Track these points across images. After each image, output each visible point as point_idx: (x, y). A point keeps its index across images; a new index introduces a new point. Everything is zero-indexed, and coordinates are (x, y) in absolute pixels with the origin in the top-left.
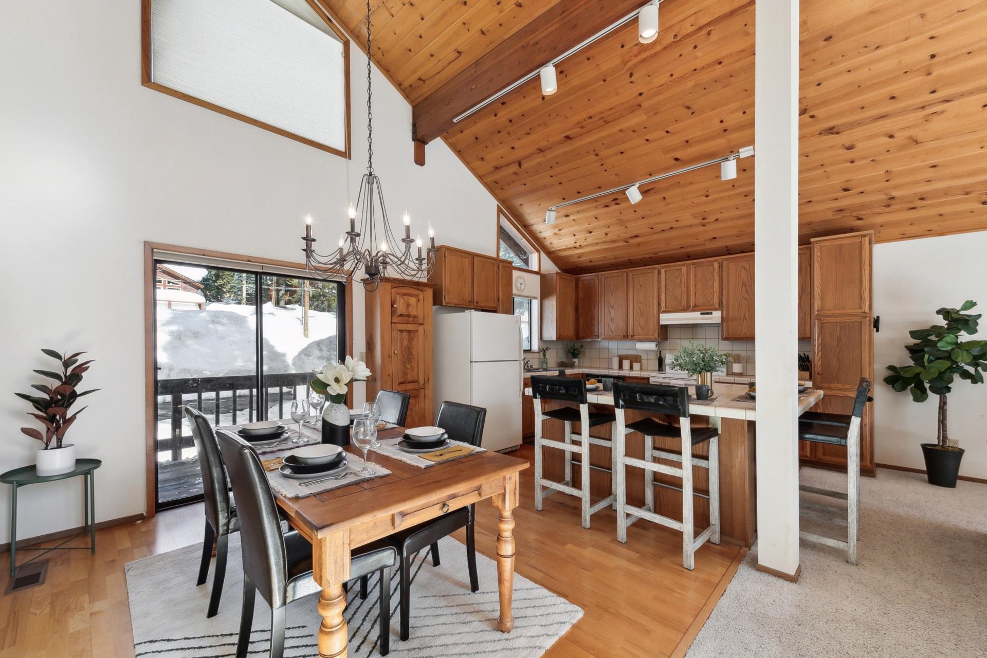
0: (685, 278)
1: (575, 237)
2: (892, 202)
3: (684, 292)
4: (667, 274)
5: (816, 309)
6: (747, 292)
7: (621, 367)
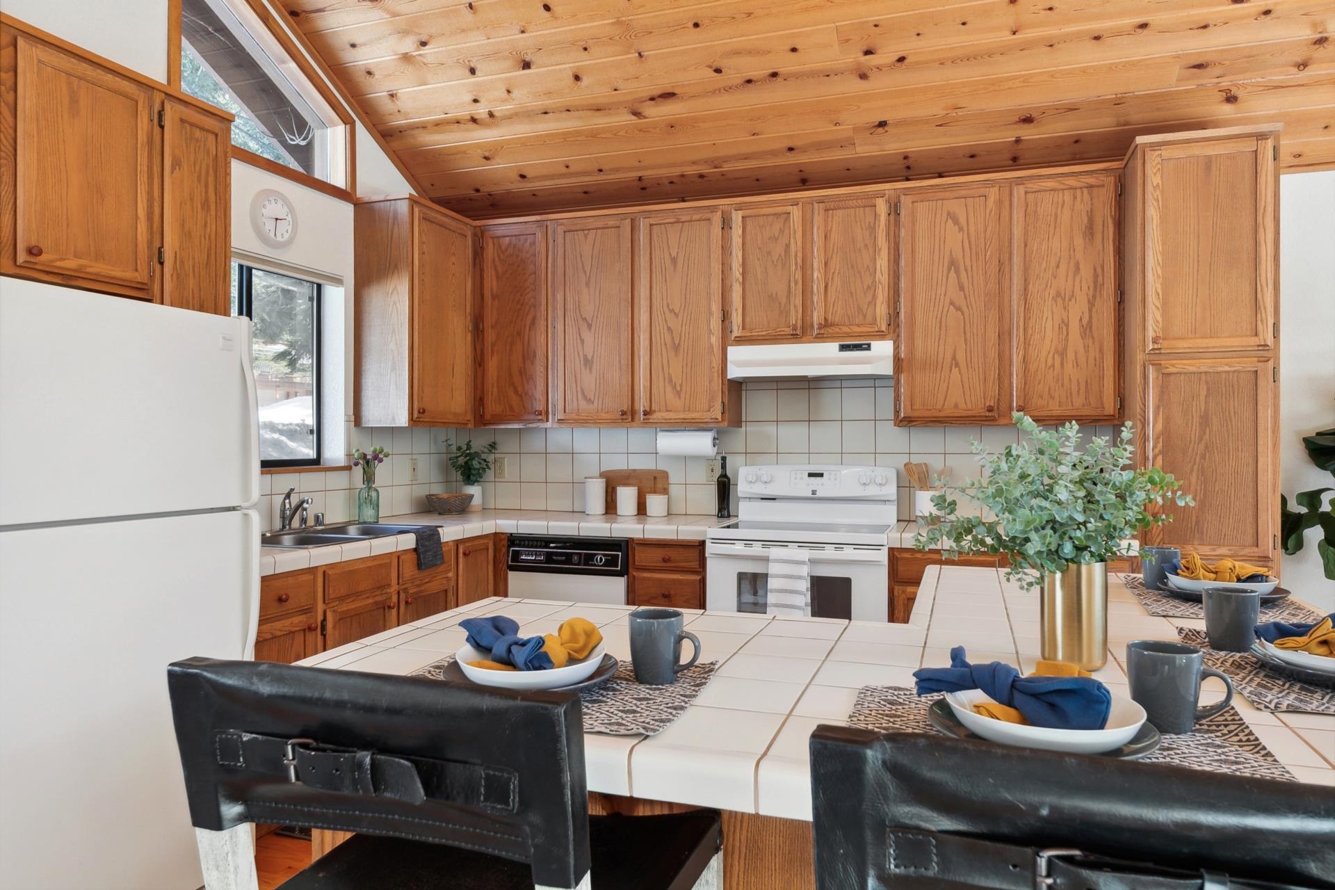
0: (799, 243)
1: (473, 80)
2: (1320, 52)
3: (796, 283)
4: (749, 228)
5: (1151, 334)
6: (962, 288)
7: (611, 507)
